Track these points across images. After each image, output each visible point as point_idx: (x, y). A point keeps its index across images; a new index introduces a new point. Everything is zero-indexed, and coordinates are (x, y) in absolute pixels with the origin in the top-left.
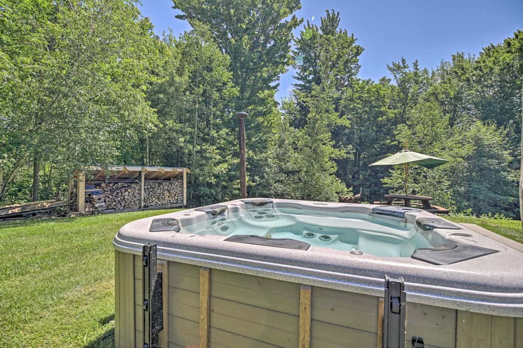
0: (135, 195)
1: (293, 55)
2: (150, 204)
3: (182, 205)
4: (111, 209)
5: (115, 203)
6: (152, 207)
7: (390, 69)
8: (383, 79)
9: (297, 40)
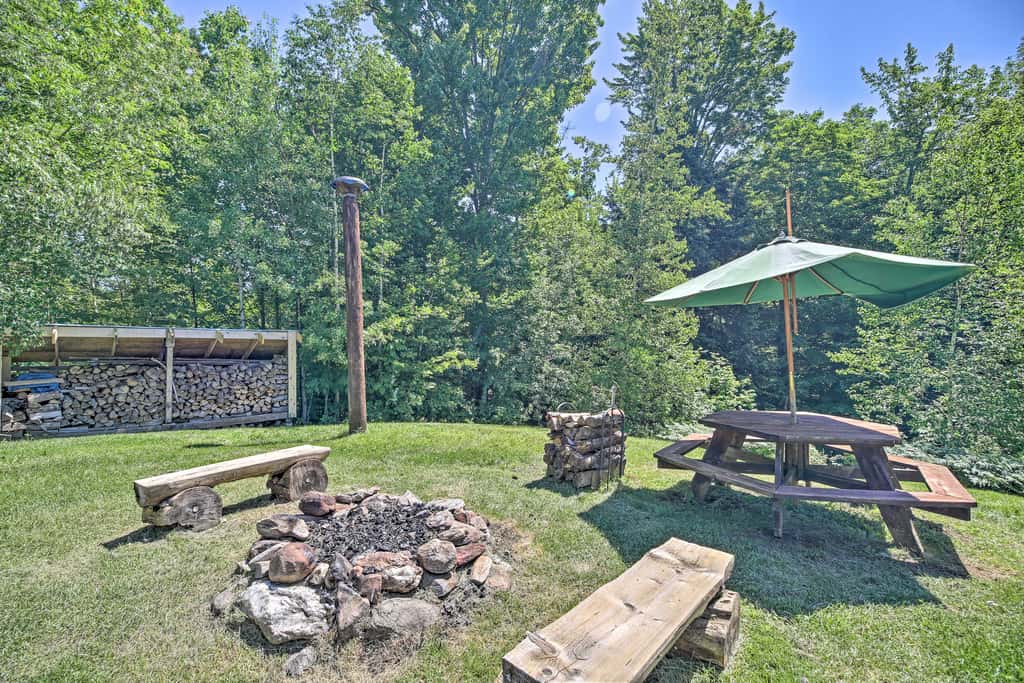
0: (147, 393)
1: (623, 76)
2: (191, 415)
3: (283, 416)
4: (80, 425)
5: (90, 412)
6: (200, 422)
7: (870, 78)
8: (855, 111)
9: (629, 39)
